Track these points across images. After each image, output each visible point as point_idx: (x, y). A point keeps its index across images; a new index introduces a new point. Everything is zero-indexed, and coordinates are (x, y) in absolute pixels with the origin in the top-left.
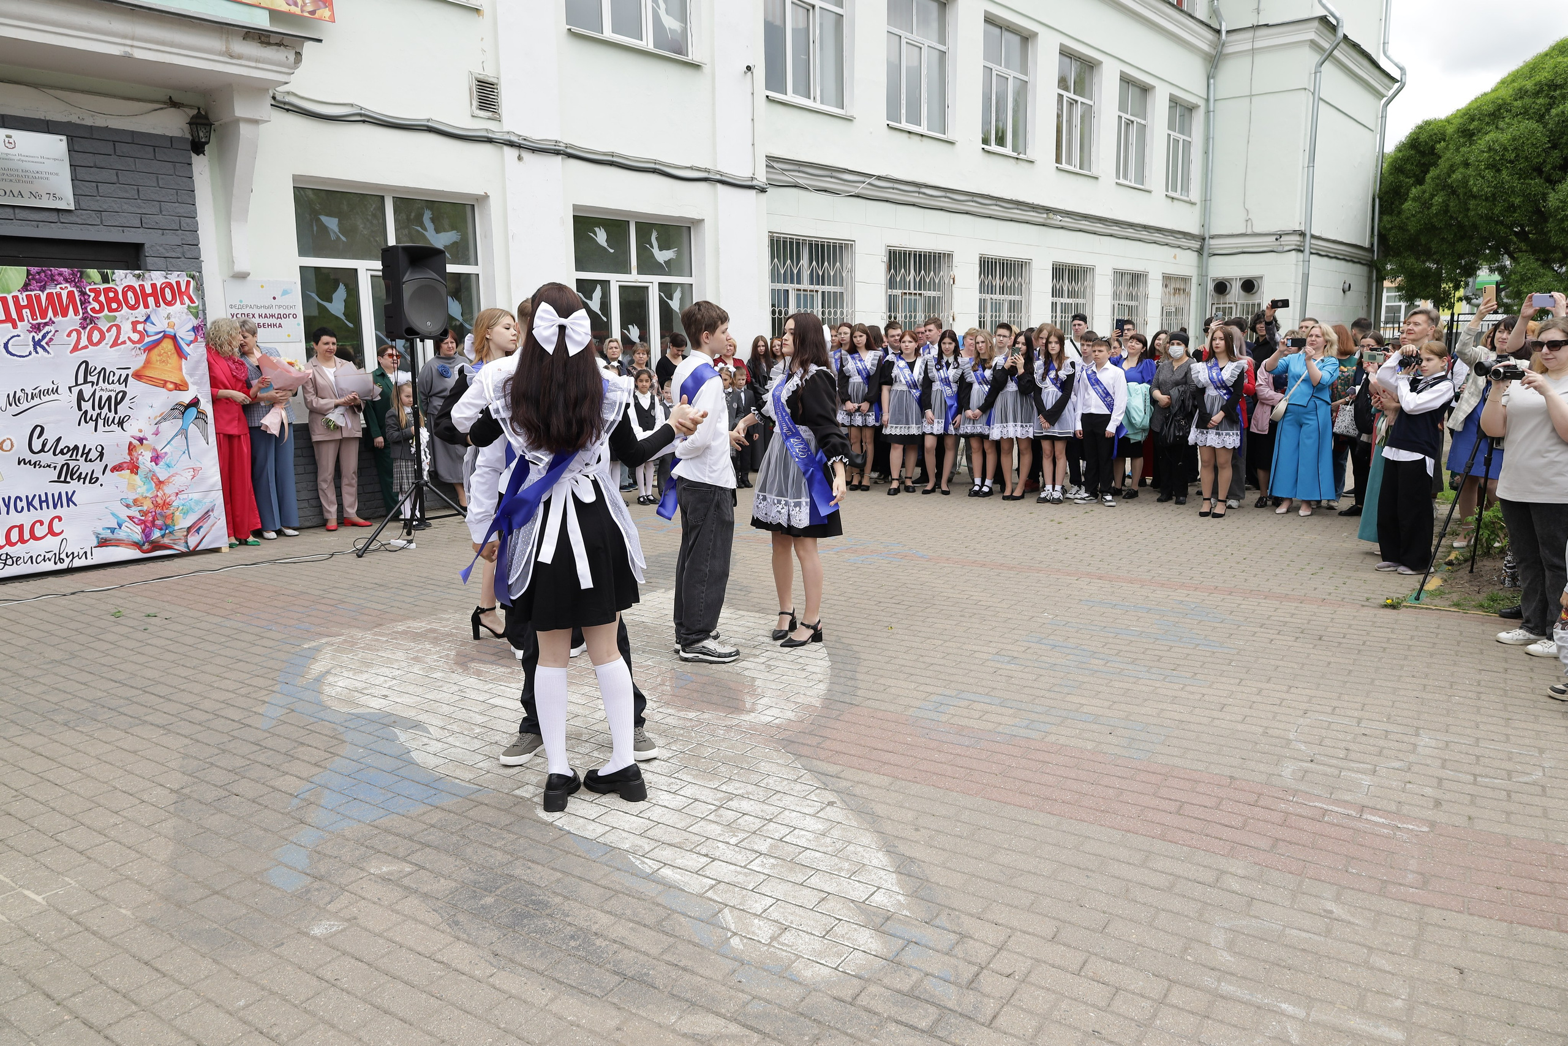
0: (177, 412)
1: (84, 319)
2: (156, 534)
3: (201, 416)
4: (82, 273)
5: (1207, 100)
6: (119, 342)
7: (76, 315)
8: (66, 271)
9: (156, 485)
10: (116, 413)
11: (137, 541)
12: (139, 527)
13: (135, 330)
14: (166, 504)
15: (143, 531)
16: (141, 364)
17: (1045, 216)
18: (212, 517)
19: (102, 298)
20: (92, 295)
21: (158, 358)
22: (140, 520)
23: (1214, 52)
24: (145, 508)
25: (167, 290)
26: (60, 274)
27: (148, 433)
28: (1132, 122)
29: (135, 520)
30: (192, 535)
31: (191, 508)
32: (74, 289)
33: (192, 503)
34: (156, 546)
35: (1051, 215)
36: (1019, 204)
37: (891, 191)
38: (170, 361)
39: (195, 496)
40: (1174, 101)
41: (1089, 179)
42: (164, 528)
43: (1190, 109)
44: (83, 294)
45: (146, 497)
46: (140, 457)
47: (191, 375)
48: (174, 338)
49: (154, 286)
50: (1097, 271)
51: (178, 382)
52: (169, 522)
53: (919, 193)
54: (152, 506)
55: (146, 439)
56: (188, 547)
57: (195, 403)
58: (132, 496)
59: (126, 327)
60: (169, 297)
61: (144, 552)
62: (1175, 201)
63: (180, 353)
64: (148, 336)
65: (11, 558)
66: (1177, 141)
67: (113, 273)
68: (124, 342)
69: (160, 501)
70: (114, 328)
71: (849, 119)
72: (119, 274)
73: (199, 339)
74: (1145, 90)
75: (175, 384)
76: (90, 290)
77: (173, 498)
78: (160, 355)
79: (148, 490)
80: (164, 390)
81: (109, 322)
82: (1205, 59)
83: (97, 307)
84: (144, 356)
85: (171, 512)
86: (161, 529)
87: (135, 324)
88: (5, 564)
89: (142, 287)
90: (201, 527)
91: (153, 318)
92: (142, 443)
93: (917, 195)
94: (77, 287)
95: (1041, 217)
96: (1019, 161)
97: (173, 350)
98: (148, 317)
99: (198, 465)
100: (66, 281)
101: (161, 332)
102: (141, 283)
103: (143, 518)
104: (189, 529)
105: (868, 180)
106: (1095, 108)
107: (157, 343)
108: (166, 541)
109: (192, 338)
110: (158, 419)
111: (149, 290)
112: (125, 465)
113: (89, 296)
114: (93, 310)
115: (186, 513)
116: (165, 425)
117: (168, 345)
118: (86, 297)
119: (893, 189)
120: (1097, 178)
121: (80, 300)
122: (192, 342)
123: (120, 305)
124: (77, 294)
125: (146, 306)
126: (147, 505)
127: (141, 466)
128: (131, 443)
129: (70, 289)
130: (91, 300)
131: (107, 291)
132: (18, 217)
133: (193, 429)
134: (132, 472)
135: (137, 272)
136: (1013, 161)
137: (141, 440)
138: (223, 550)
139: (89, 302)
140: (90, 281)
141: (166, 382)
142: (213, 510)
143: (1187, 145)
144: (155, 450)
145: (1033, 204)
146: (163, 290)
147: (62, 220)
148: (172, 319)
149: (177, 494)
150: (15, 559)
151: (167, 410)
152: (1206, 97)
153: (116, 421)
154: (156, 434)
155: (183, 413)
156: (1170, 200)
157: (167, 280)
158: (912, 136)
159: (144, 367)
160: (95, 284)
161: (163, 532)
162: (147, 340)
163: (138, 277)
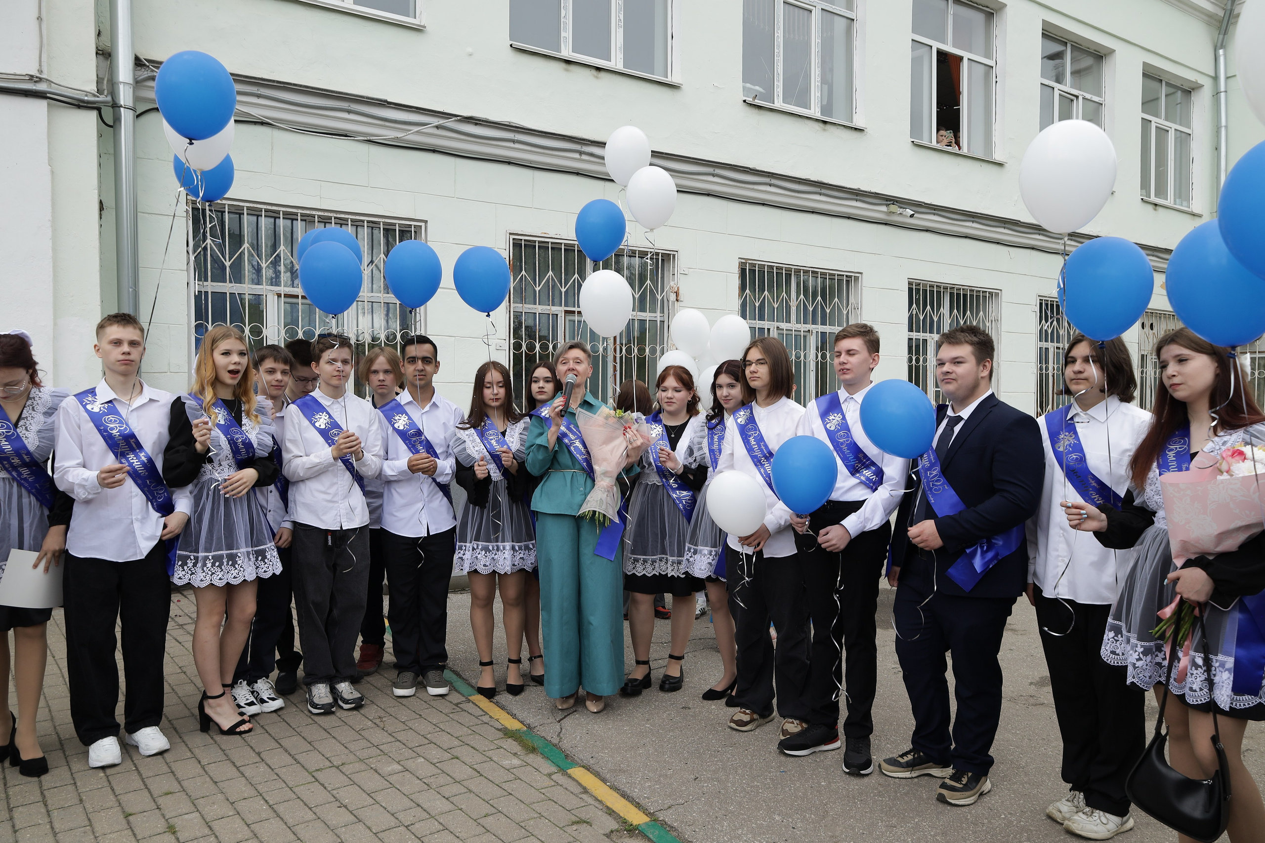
5: (1216, 78)
17: (884, 208)
23: (1221, 13)
28: (1077, 97)
35: (894, 208)
36: (821, 186)
37: (511, 145)
40: (1151, 75)
41: (984, 165)
43: (1188, 91)
50: (1005, 297)
53: (581, 153)
62: (1160, 210)
66: (1162, 132)
71: (418, 30)
74: (1099, 55)
82: (1209, 24)
93: (577, 156)
95: (879, 211)
96: (828, 127)
105: (441, 122)
106: (998, 70)
119: (514, 141)
120: (1000, 165)
136: (818, 126)
143: (1184, 139)
145: (859, 190)
152: (1213, 74)
156: (1150, 208)
158: (572, 68)
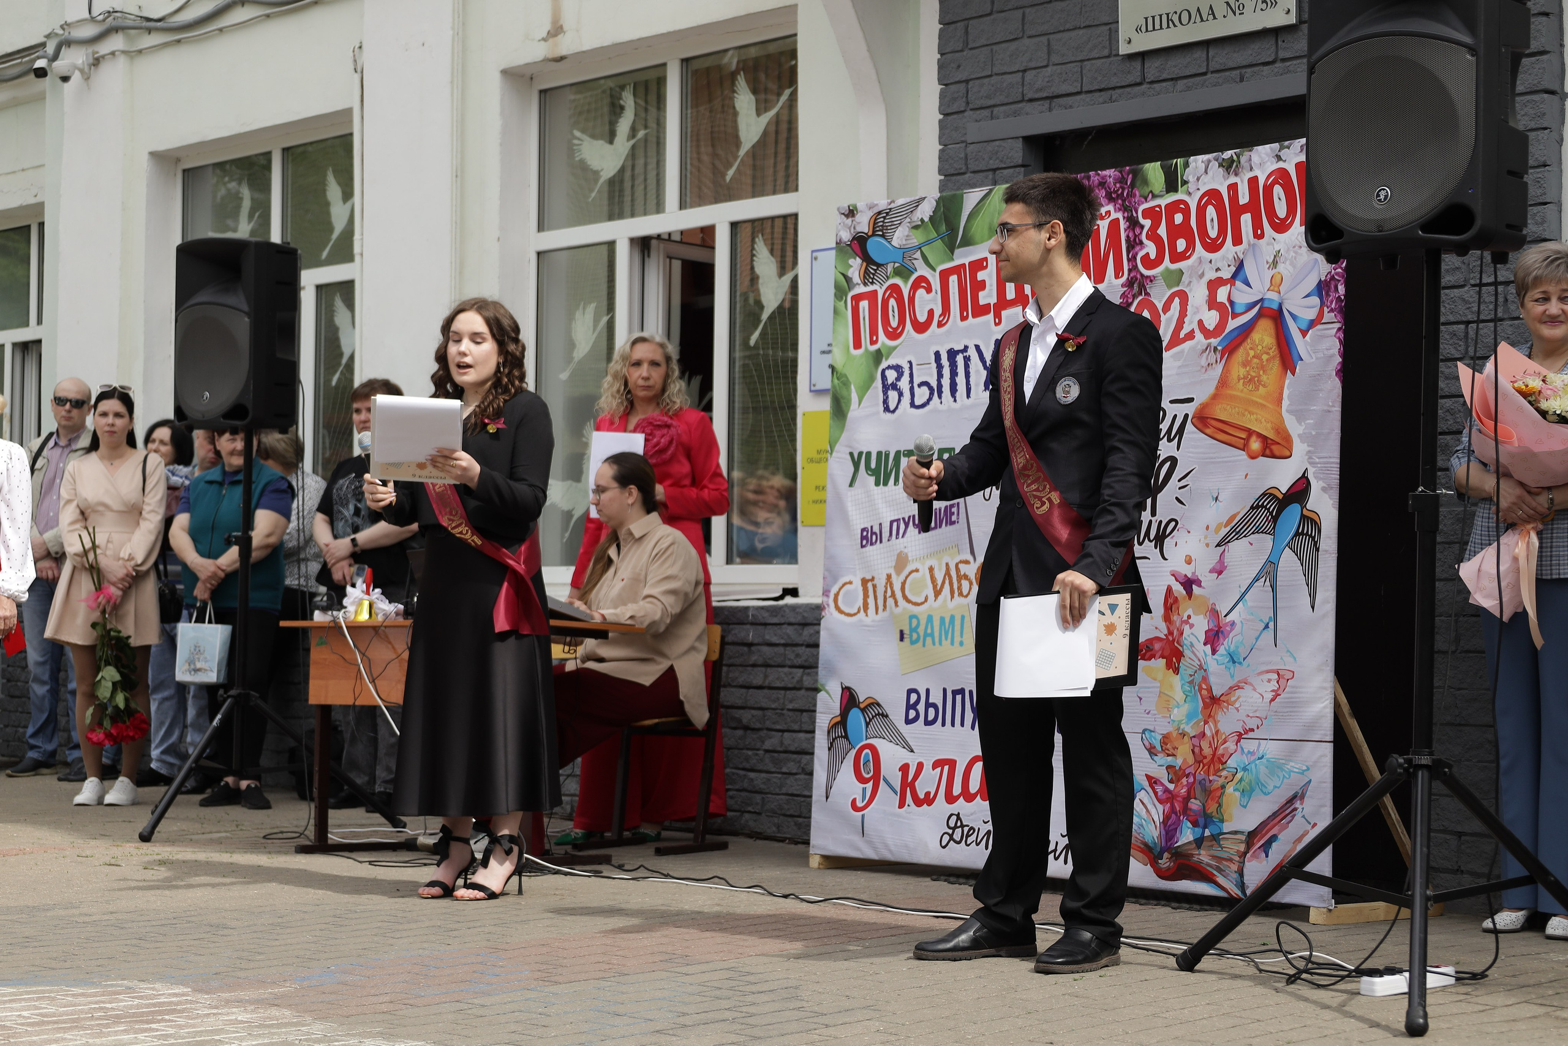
0: (1262, 516)
1: (1130, 284)
2: (1186, 835)
3: (1308, 528)
4: (1135, 174)
6: (1182, 335)
7: (1117, 277)
8: (1110, 173)
9: (1206, 706)
10: (1153, 513)
11: (1149, 840)
12: (1160, 807)
13: (1212, 303)
14: (1218, 761)
15: (1167, 818)
16: (1210, 389)
18: (1299, 815)
19: (1162, 231)
20: (1147, 223)
21: (1242, 372)
22: (1166, 790)
24: (1178, 762)
25: (1278, 190)
26: (1102, 184)
27: (1202, 569)
29: (1159, 789)
30: (1255, 856)
31: (1258, 782)
32: (1119, 215)
33: (1262, 768)
34: (1185, 867)
38: (1264, 378)
39: (1271, 749)
42: (1201, 821)
44: (1133, 223)
45: (1183, 734)
46: (1186, 628)
47: (1300, 416)
48: (1277, 316)
49: (1253, 181)
51: (1270, 434)
52: (1212, 808)
54: (1191, 760)
55: (1198, 583)
56: (1242, 886)
57: (1300, 491)
58: (1163, 727)
59: (1198, 294)
60: (1281, 210)
61: (1162, 874)
63: (1287, 358)
64: (1235, 315)
65: (962, 826)
67: (1186, 165)
68: (1190, 336)
69: (1207, 751)
70: (1177, 300)
72: (1198, 162)
73: (1328, 316)
75: (1264, 438)
76: (1147, 213)
77: (1231, 745)
78: (1245, 364)
79: (1190, 716)
80: (1242, 455)
81: (1169, 287)
83: (1153, 256)
84: (1219, 368)
85: (1221, 781)
86: (1195, 824)
87: (1214, 285)
88: (951, 836)
89: (1233, 188)
90: (1274, 838)
91: (1249, 270)
92: (1189, 593)
94: (1124, 209)
97: (1274, 351)
98: (1240, 266)
99: (1288, 664)
100: (1110, 199)
101: (1255, 304)
102: (1233, 179)
103: (1171, 787)
104: (1252, 836)
107: (1246, 330)
108: (1203, 857)
109: (1312, 314)
110: (1224, 531)
111: (1244, 198)
112: (1157, 646)
113: (1142, 227)
114: (1146, 258)
115: (1247, 793)
116: (1238, 548)
117: (1264, 336)
118: (1137, 231)
121: (1128, 237)
122: (1312, 324)
123: (1191, 245)
124: (1123, 225)
125: (1237, 240)
126: (1183, 757)
127: (1187, 653)
128: (1169, 590)
129: (1114, 216)
130: (1144, 237)
131: (1173, 208)
132: (1214, 66)
133: (1289, 561)
134: (1169, 665)
135: (1228, 154)
137: (1189, 584)
138: (1313, 916)
139: (1141, 243)
140: (1146, 190)
141: (1250, 432)
142: (1302, 797)
144: (1214, 613)
146: (1269, 189)
147: (1282, 54)
148: (1281, 267)
149: (1240, 736)
150: (966, 829)
151: (1242, 508)
153: (1152, 535)
154: (1219, 570)
155: (1275, 519)
157: (1281, 165)
159: (1215, 397)
160: (1154, 196)
161: (1199, 830)
162: (1232, 324)
163: (1229, 166)
